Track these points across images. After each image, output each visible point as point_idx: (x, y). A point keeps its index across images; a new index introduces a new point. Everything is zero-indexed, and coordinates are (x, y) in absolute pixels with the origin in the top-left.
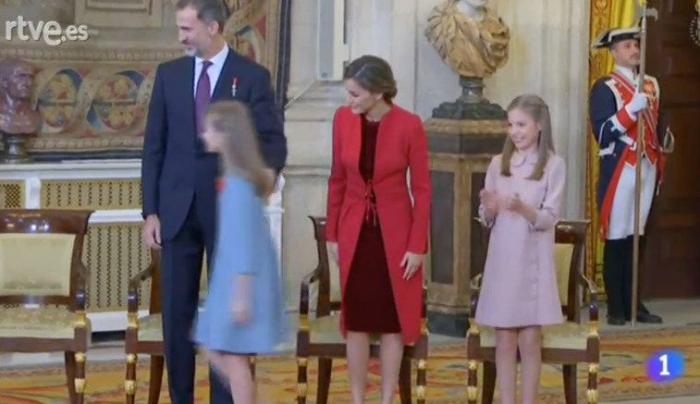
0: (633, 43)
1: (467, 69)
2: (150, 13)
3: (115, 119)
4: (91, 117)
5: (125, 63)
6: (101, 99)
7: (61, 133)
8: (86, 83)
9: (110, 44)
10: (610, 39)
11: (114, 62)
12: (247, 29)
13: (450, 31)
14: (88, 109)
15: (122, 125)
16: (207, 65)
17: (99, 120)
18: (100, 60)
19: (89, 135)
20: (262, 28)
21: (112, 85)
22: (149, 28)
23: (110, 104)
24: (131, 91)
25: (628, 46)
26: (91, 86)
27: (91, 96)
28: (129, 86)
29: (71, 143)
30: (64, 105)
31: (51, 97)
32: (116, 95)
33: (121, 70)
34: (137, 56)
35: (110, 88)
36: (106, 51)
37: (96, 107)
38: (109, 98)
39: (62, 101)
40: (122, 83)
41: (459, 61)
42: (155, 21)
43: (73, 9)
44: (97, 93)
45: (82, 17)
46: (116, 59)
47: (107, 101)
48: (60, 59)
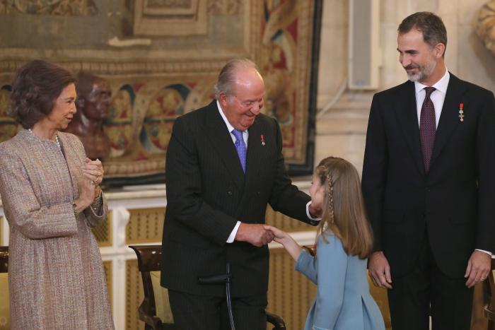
2: (197, 19)
3: (163, 138)
4: (143, 137)
5: (173, 75)
6: (151, 116)
7: (123, 156)
8: (139, 98)
9: (160, 54)
11: (164, 75)
12: (279, 33)
14: (140, 129)
17: (149, 139)
18: (151, 72)
19: (142, 158)
20: (293, 30)
21: (160, 100)
22: (195, 36)
23: (159, 122)
24: (178, 107)
26: (143, 102)
27: (143, 114)
28: (177, 101)
29: (130, 168)
30: (124, 124)
31: (114, 117)
32: (164, 112)
33: (170, 83)
34: (184, 67)
35: (159, 104)
36: (156, 62)
37: (148, 127)
38: (159, 115)
39: (124, 120)
40: (171, 97)
42: (201, 27)
43: (133, 18)
44: (148, 111)
45: (139, 25)
46: (165, 71)
47: (156, 118)
48: (123, 73)
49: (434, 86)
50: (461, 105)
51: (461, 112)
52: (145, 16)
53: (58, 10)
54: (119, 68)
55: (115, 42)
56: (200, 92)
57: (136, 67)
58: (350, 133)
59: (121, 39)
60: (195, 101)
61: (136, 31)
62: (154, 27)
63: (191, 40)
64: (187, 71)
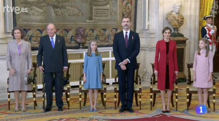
0: (211, 19)
1: (175, 26)
2: (108, 16)
3: (101, 39)
5: (103, 27)
8: (95, 31)
9: (100, 23)
10: (205, 18)
13: (171, 18)
14: (95, 37)
15: (102, 40)
16: (127, 33)
17: (98, 39)
18: (98, 27)
21: (100, 32)
23: (100, 36)
25: (210, 19)
27: (96, 34)
28: (104, 32)
30: (90, 36)
31: (88, 35)
32: (101, 34)
33: (102, 29)
36: (99, 25)
37: (97, 37)
40: (102, 31)
41: (173, 25)
42: (109, 18)
43: (92, 16)
44: (97, 34)
45: (94, 18)
46: (101, 26)
47: (99, 35)
48: (90, 27)
52: (95, 16)
53: (75, 15)
54: (89, 26)
55: (88, 21)
56: (108, 30)
57: (93, 26)
58: (143, 38)
59: (89, 20)
60: (108, 32)
62: (97, 18)
63: (107, 20)
64: (106, 26)
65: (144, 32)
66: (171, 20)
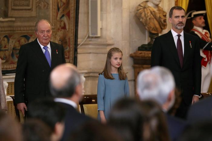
2: (32, 11)
4: (12, 55)
5: (24, 32)
6: (16, 47)
7: (5, 62)
8: (11, 40)
9: (19, 24)
11: (20, 32)
12: (63, 16)
13: (148, 15)
14: (11, 52)
17: (15, 57)
18: (15, 31)
19: (12, 63)
20: (68, 15)
21: (19, 41)
23: (18, 49)
26: (12, 42)
27: (12, 46)
28: (25, 42)
29: (8, 67)
31: (1, 48)
33: (22, 35)
34: (28, 29)
35: (18, 43)
36: (17, 27)
37: (14, 51)
38: (18, 47)
39: (5, 49)
40: (23, 40)
41: (152, 27)
42: (34, 13)
44: (14, 45)
45: (10, 13)
46: (21, 30)
48: (5, 31)
49: (180, 34)
50: (190, 42)
51: (190, 44)
52: (13, 9)
55: (1, 19)
57: (10, 29)
58: (90, 53)
59: (3, 18)
61: (9, 15)
62: (16, 14)
63: (30, 19)
65: (90, 42)
66: (148, 18)
